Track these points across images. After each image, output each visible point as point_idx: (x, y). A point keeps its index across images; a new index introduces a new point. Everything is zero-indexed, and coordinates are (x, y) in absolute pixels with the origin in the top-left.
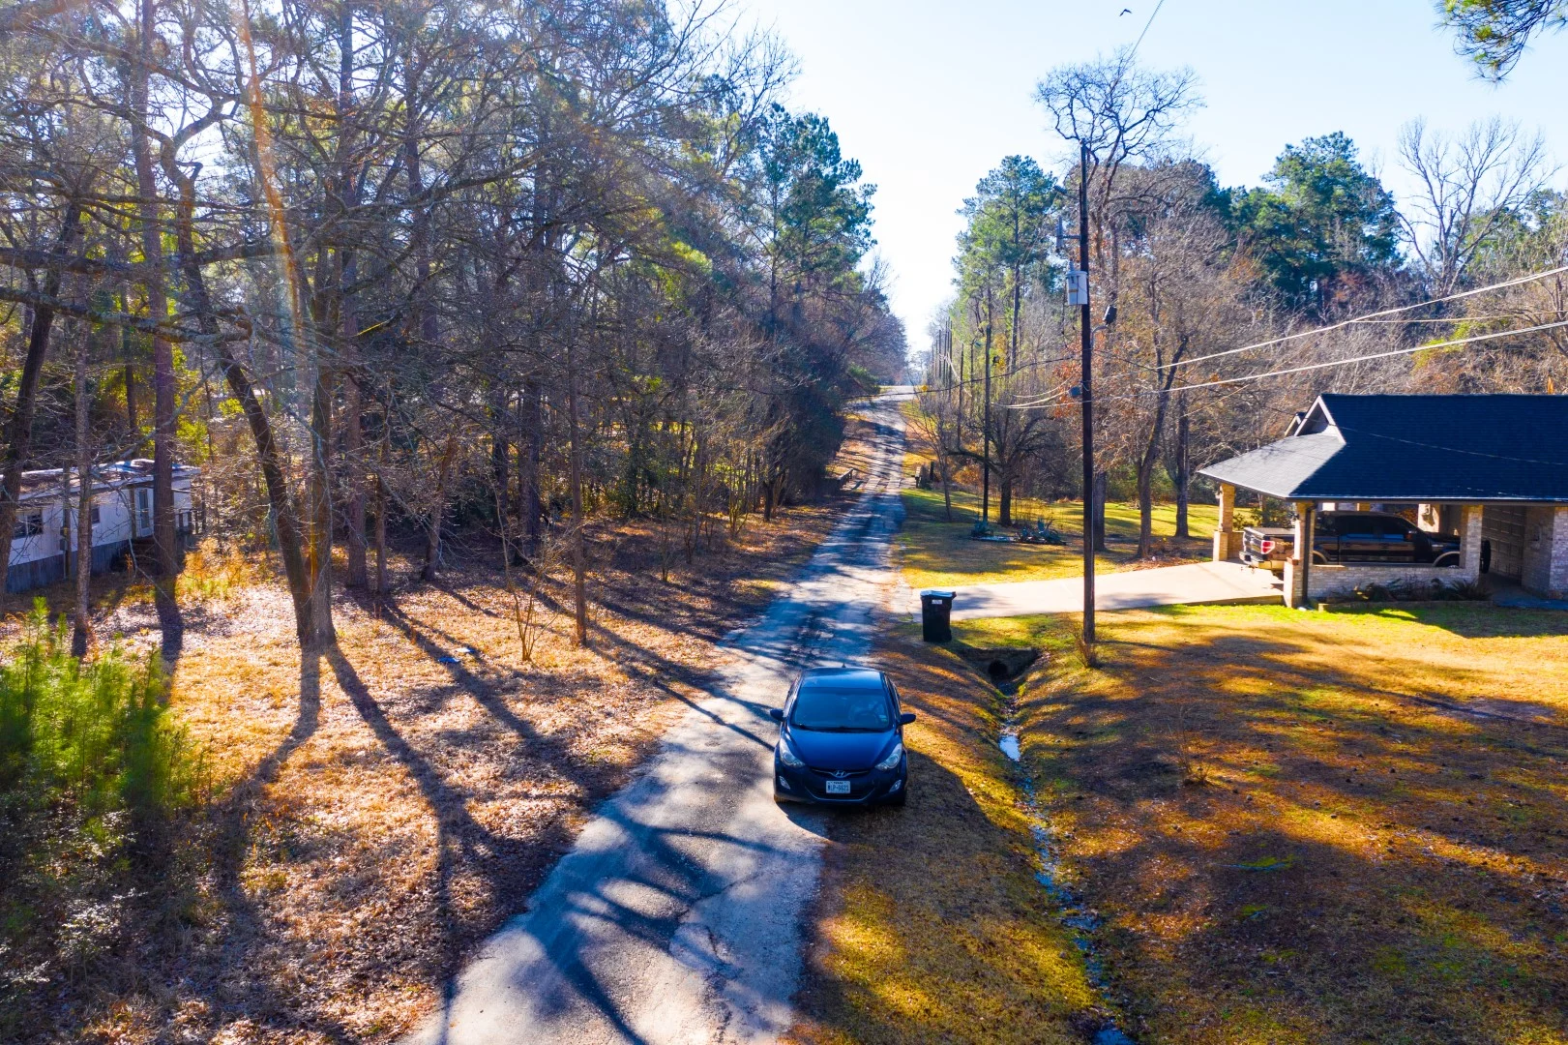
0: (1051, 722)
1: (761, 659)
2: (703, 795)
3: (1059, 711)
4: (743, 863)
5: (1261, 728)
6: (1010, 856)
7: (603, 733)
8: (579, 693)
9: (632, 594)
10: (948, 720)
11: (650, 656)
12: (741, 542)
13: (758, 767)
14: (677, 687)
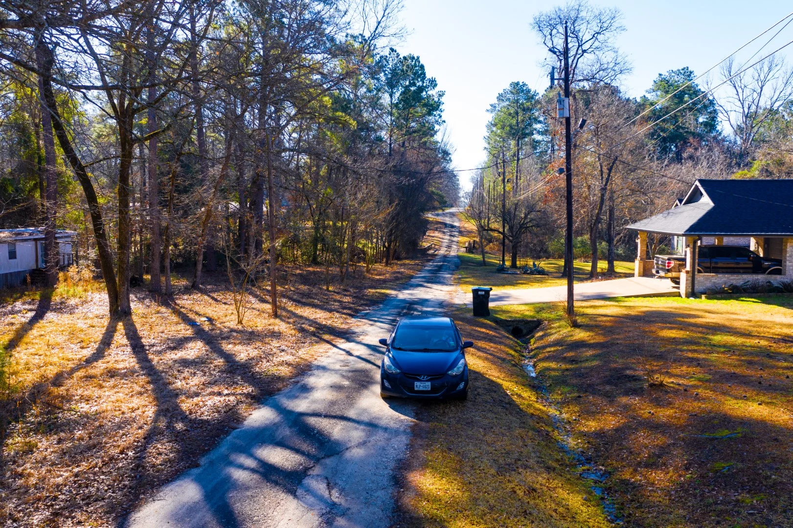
0: (553, 356)
1: (379, 324)
2: (335, 393)
3: (557, 350)
4: (357, 434)
5: (690, 355)
6: (539, 431)
7: (276, 360)
8: (267, 340)
9: (308, 295)
10: (491, 354)
11: (313, 322)
12: (372, 274)
13: (372, 378)
14: (326, 337)
